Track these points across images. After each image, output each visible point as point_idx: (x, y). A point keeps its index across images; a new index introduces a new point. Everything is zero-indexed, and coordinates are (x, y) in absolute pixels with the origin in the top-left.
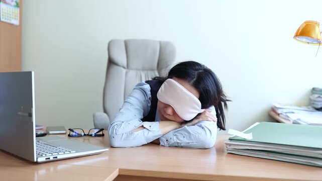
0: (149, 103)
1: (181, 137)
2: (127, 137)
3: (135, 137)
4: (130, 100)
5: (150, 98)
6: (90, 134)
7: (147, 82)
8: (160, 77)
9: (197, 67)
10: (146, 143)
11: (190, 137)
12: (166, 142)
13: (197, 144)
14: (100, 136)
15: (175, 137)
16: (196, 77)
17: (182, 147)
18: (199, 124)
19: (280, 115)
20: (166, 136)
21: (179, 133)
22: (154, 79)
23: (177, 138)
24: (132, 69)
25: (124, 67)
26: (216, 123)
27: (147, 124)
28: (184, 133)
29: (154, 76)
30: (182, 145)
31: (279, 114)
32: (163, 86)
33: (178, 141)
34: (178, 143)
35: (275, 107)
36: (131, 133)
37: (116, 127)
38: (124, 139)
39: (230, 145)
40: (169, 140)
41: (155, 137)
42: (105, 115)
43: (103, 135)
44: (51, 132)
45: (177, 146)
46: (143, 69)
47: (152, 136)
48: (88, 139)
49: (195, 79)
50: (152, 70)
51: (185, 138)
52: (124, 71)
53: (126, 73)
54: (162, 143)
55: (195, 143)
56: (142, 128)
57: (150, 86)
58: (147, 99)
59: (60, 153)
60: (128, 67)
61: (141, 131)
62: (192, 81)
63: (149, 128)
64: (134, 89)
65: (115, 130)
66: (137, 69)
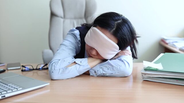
0: (79, 44)
1: (105, 69)
2: (63, 71)
3: (70, 71)
4: (65, 43)
5: (79, 41)
6: (38, 68)
7: (77, 28)
8: (87, 24)
9: (116, 18)
10: (79, 75)
11: (113, 69)
12: (94, 74)
13: (118, 73)
14: (45, 69)
15: (101, 70)
16: (115, 27)
17: (107, 77)
18: (119, 58)
19: (169, 44)
20: (94, 68)
21: (104, 66)
22: (83, 25)
23: (103, 70)
24: (67, 18)
25: (62, 18)
26: (131, 56)
27: (78, 60)
28: (107, 66)
29: (83, 23)
30: (107, 75)
31: (167, 44)
32: (89, 32)
33: (104, 73)
34: (104, 74)
35: (164, 39)
36: (66, 68)
37: (54, 64)
38: (61, 73)
39: (145, 74)
40: (96, 72)
41: (85, 69)
42: (51, 51)
43: (47, 69)
44: (9, 69)
45: (103, 76)
46: (75, 18)
47: (83, 70)
48: (37, 73)
49: (114, 29)
50: (81, 18)
51: (109, 70)
52: (62, 20)
53: (64, 21)
54: (91, 74)
55: (117, 73)
56: (75, 64)
57: (79, 31)
58: (77, 41)
59: (8, 92)
60: (64, 17)
61: (74, 66)
62: (112, 31)
63: (80, 64)
64: (68, 34)
65: (53, 66)
66: (71, 19)
